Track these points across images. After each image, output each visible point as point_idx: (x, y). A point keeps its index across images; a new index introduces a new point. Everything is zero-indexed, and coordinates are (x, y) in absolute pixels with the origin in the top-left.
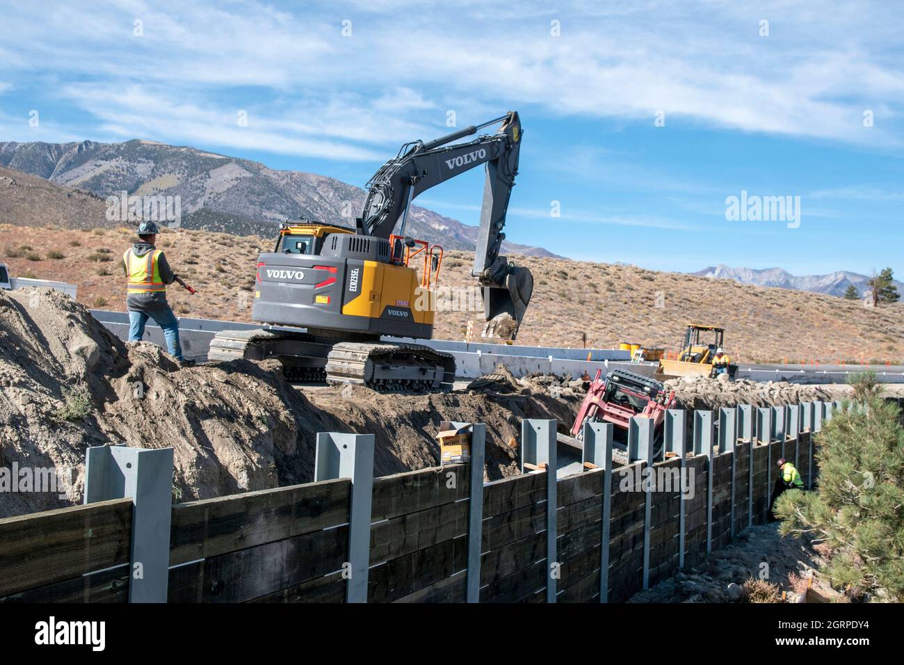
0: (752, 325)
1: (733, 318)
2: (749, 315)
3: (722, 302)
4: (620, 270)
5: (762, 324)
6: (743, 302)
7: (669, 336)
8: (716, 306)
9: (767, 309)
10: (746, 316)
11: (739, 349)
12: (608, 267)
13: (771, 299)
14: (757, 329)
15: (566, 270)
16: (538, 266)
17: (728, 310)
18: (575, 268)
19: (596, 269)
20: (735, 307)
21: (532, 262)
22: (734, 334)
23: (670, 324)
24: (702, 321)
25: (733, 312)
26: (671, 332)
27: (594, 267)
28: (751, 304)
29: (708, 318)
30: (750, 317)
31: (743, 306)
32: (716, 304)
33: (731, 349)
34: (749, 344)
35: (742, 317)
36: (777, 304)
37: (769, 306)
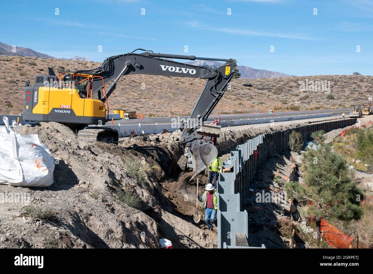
0: (170, 94)
1: (160, 91)
2: (168, 88)
3: (152, 82)
4: (94, 65)
5: (175, 93)
6: (163, 81)
7: (127, 102)
8: (150, 84)
9: (176, 85)
10: (166, 89)
11: (165, 108)
12: (86, 63)
13: (177, 79)
14: (172, 97)
15: (63, 66)
16: (47, 64)
17: (156, 86)
18: (68, 65)
19: (80, 64)
20: (159, 85)
21: (43, 61)
22: (161, 100)
23: (126, 96)
24: (143, 93)
25: (159, 87)
26: (127, 100)
27: (79, 64)
28: (168, 82)
29: (146, 91)
30: (168, 90)
31: (164, 84)
32: (149, 83)
33: (161, 109)
34: (170, 105)
35: (164, 90)
36: (181, 82)
37: (177, 83)
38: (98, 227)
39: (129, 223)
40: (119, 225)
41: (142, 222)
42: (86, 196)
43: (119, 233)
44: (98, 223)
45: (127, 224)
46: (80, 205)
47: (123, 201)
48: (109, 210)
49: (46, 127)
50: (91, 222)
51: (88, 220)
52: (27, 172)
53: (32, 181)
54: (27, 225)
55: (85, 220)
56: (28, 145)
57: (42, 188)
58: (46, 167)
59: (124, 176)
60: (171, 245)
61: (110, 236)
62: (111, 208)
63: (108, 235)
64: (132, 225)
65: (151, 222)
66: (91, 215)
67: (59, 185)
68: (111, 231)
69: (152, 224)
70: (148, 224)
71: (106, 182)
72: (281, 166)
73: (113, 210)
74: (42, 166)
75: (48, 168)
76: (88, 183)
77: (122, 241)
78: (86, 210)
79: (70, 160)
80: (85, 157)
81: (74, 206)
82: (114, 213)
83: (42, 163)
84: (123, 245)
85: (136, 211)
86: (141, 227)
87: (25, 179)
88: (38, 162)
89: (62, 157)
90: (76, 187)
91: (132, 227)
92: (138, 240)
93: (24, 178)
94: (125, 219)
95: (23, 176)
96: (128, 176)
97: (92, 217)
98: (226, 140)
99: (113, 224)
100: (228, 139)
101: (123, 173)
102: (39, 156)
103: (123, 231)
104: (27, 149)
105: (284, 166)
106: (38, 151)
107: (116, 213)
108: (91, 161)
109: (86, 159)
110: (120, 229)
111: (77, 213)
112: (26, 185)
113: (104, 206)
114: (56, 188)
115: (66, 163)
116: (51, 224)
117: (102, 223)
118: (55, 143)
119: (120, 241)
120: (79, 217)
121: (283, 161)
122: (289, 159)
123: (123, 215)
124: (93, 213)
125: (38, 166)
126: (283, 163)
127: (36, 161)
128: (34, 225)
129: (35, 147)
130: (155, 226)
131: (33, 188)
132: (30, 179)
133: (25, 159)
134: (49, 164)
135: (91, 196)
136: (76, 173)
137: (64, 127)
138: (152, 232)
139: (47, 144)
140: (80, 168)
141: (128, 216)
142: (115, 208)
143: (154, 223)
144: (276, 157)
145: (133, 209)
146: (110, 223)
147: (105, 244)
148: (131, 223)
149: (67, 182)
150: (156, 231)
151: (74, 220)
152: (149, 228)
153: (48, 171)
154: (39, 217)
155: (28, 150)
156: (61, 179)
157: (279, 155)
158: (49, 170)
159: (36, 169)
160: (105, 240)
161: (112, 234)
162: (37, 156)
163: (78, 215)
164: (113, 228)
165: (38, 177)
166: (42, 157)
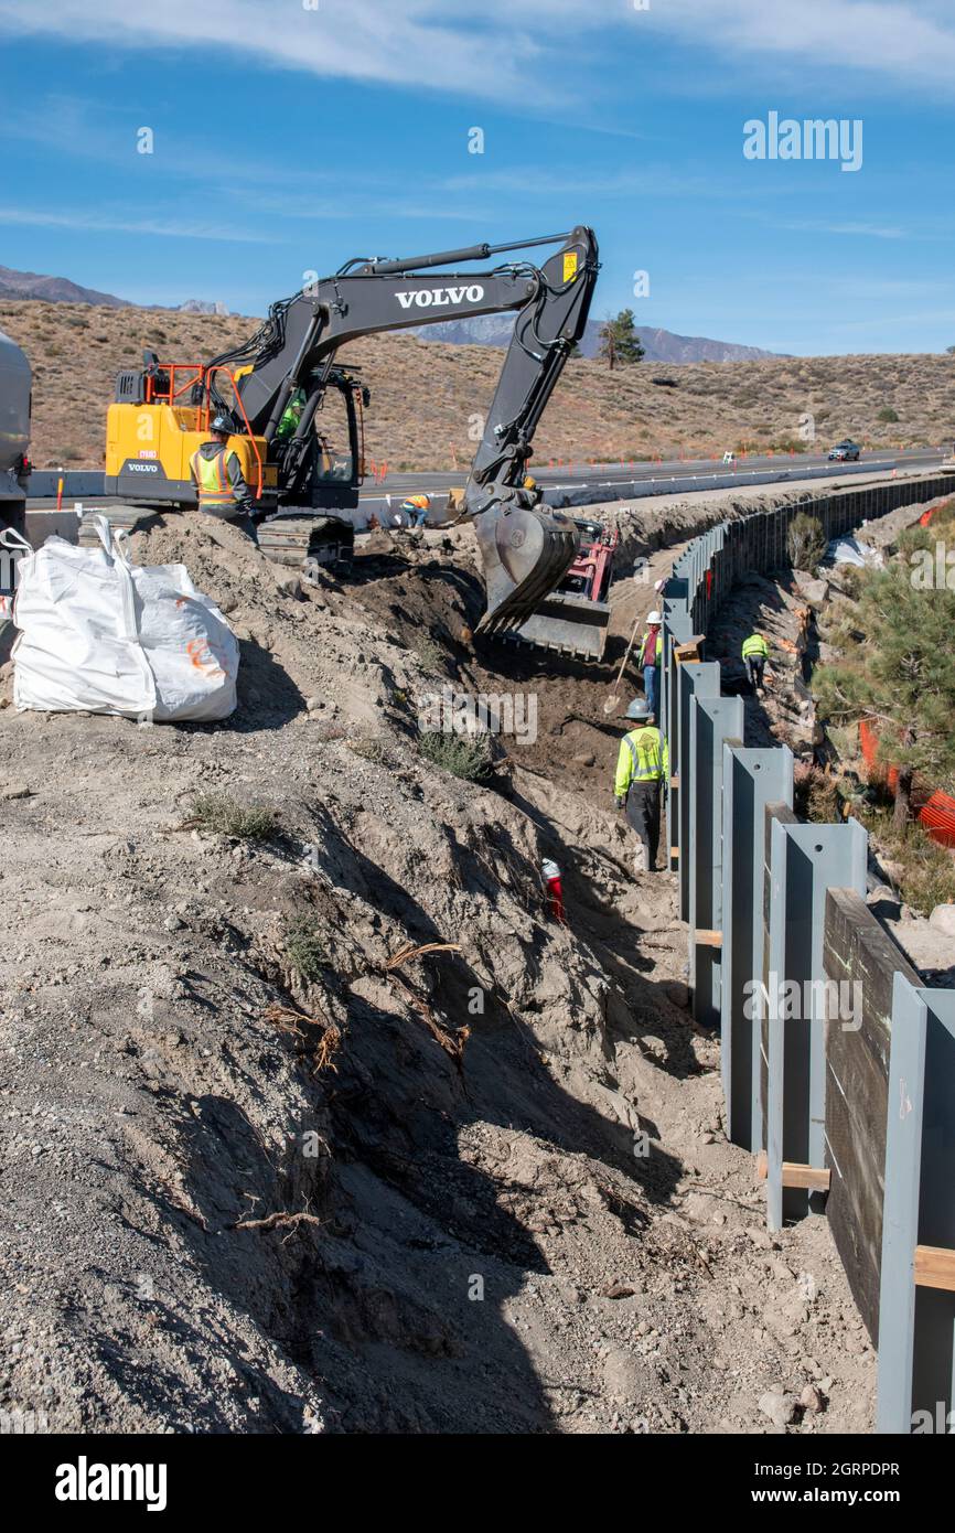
0: (452, 408)
1: (425, 397)
2: (446, 391)
3: (404, 372)
4: (244, 325)
5: (467, 405)
6: (434, 370)
7: (337, 430)
8: (397, 380)
9: (470, 382)
10: (442, 393)
11: (441, 447)
12: (224, 321)
13: (472, 364)
14: (460, 415)
15: (161, 328)
16: (116, 323)
17: (414, 385)
18: (174, 325)
19: (208, 324)
20: (424, 380)
21: (106, 315)
22: (429, 423)
23: (335, 411)
24: (380, 404)
25: (423, 388)
26: (338, 425)
27: (203, 322)
28: (447, 374)
29: (388, 399)
30: (449, 395)
31: (436, 378)
32: (395, 376)
33: (430, 448)
34: (453, 438)
35: (436, 396)
36: (483, 373)
37: (471, 375)
38: (383, 844)
39: (465, 828)
40: (442, 837)
41: (497, 823)
42: (340, 750)
43: (442, 860)
44: (384, 834)
45: (457, 830)
46: (327, 779)
47: (439, 761)
48: (409, 794)
49: (184, 531)
50: (362, 829)
51: (353, 826)
52: (166, 680)
53: (181, 705)
54: (210, 860)
55: (345, 826)
56: (165, 601)
57: (209, 725)
58: (218, 665)
59: (412, 674)
60: (557, 875)
61: (417, 871)
62: (413, 785)
63: (411, 868)
64: (473, 833)
65: (519, 822)
66: (361, 809)
67: (251, 711)
68: (419, 857)
69: (523, 828)
70: (513, 828)
71: (380, 703)
72: (772, 611)
73: (418, 792)
74: (208, 662)
75: (224, 665)
76: (332, 705)
77: (452, 884)
78: (346, 796)
79: (274, 635)
80: (307, 624)
81: (314, 786)
82: (420, 799)
83: (206, 654)
84: (454, 894)
85: (478, 789)
86: (496, 837)
87: (164, 701)
88: (194, 651)
89: (251, 626)
90: (302, 718)
91: (473, 841)
92: (489, 877)
93: (159, 698)
94: (453, 818)
95: (157, 690)
96: (422, 674)
97: (363, 816)
98: (621, 540)
99: (424, 837)
100: (625, 537)
101: (408, 667)
102: (198, 632)
103: (453, 855)
104: (165, 611)
105: (778, 610)
106: (195, 617)
107: (425, 800)
108: (324, 636)
109: (313, 629)
110: (443, 849)
111: (322, 805)
112: (166, 716)
113: (394, 781)
114: (246, 722)
115: (262, 644)
116: (270, 851)
117: (393, 833)
118: (228, 585)
119: (444, 884)
120: (328, 816)
121: (774, 598)
122: (789, 591)
123: (446, 805)
124: (366, 804)
125: (195, 662)
126: (779, 606)
127: (190, 648)
128: (227, 859)
129: (184, 606)
130: (531, 832)
131: (187, 724)
132: (175, 701)
133: (159, 640)
134: (225, 656)
135: (355, 751)
136: (295, 677)
137: (228, 527)
138: (525, 853)
139: (207, 589)
140: (304, 659)
141: (460, 810)
142: (421, 785)
143: (530, 824)
144: (756, 585)
145: (468, 784)
146: (414, 830)
147: (405, 894)
148: (470, 830)
149: (272, 705)
150: (534, 846)
151: (323, 831)
152: (515, 839)
153: (224, 675)
154: (236, 830)
155: (168, 615)
156: (255, 693)
157: (763, 582)
158: (227, 673)
159: (190, 669)
160: (404, 883)
161: (423, 864)
162: (193, 631)
163: (325, 812)
164: (426, 847)
165: (198, 695)
166: (205, 634)
